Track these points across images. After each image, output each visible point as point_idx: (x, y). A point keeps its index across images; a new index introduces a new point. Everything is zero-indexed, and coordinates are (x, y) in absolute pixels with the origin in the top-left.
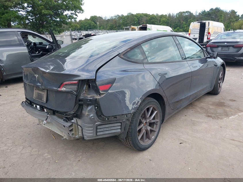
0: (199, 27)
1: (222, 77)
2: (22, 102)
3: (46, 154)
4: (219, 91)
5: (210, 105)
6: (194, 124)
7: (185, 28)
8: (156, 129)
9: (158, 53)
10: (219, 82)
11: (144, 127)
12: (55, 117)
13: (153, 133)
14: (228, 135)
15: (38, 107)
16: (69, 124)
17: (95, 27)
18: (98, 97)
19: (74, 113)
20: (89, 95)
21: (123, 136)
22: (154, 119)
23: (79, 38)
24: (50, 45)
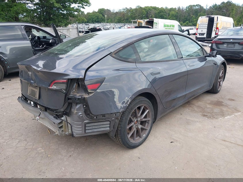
0: (207, 22)
1: (222, 76)
2: (19, 98)
3: (40, 148)
4: (219, 90)
5: (208, 104)
6: (188, 123)
7: (195, 22)
8: (147, 127)
9: (159, 51)
10: (219, 80)
11: (136, 125)
12: (47, 113)
13: (144, 131)
14: (220, 136)
15: (32, 103)
16: (59, 121)
17: (103, 19)
18: (86, 96)
19: (64, 111)
20: (78, 93)
21: (112, 134)
22: (145, 117)
23: (85, 31)
24: (53, 39)
